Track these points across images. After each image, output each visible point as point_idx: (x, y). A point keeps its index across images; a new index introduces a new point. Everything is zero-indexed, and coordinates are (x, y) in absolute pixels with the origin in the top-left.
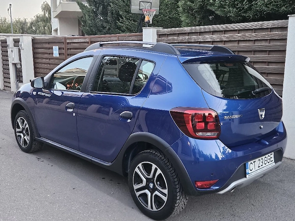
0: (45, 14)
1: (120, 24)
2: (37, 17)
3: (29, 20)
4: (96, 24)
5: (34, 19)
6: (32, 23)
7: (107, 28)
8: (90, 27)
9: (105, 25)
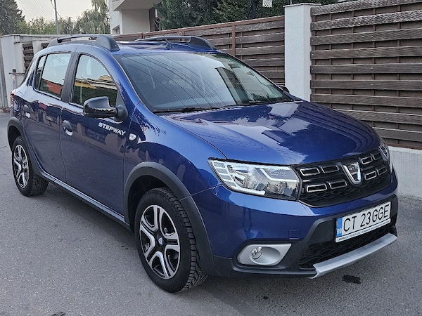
0: (96, 10)
1: (218, 12)
2: (86, 14)
3: (74, 20)
4: (181, 14)
5: (82, 17)
6: (79, 23)
7: (199, 18)
8: (172, 18)
9: (195, 14)
